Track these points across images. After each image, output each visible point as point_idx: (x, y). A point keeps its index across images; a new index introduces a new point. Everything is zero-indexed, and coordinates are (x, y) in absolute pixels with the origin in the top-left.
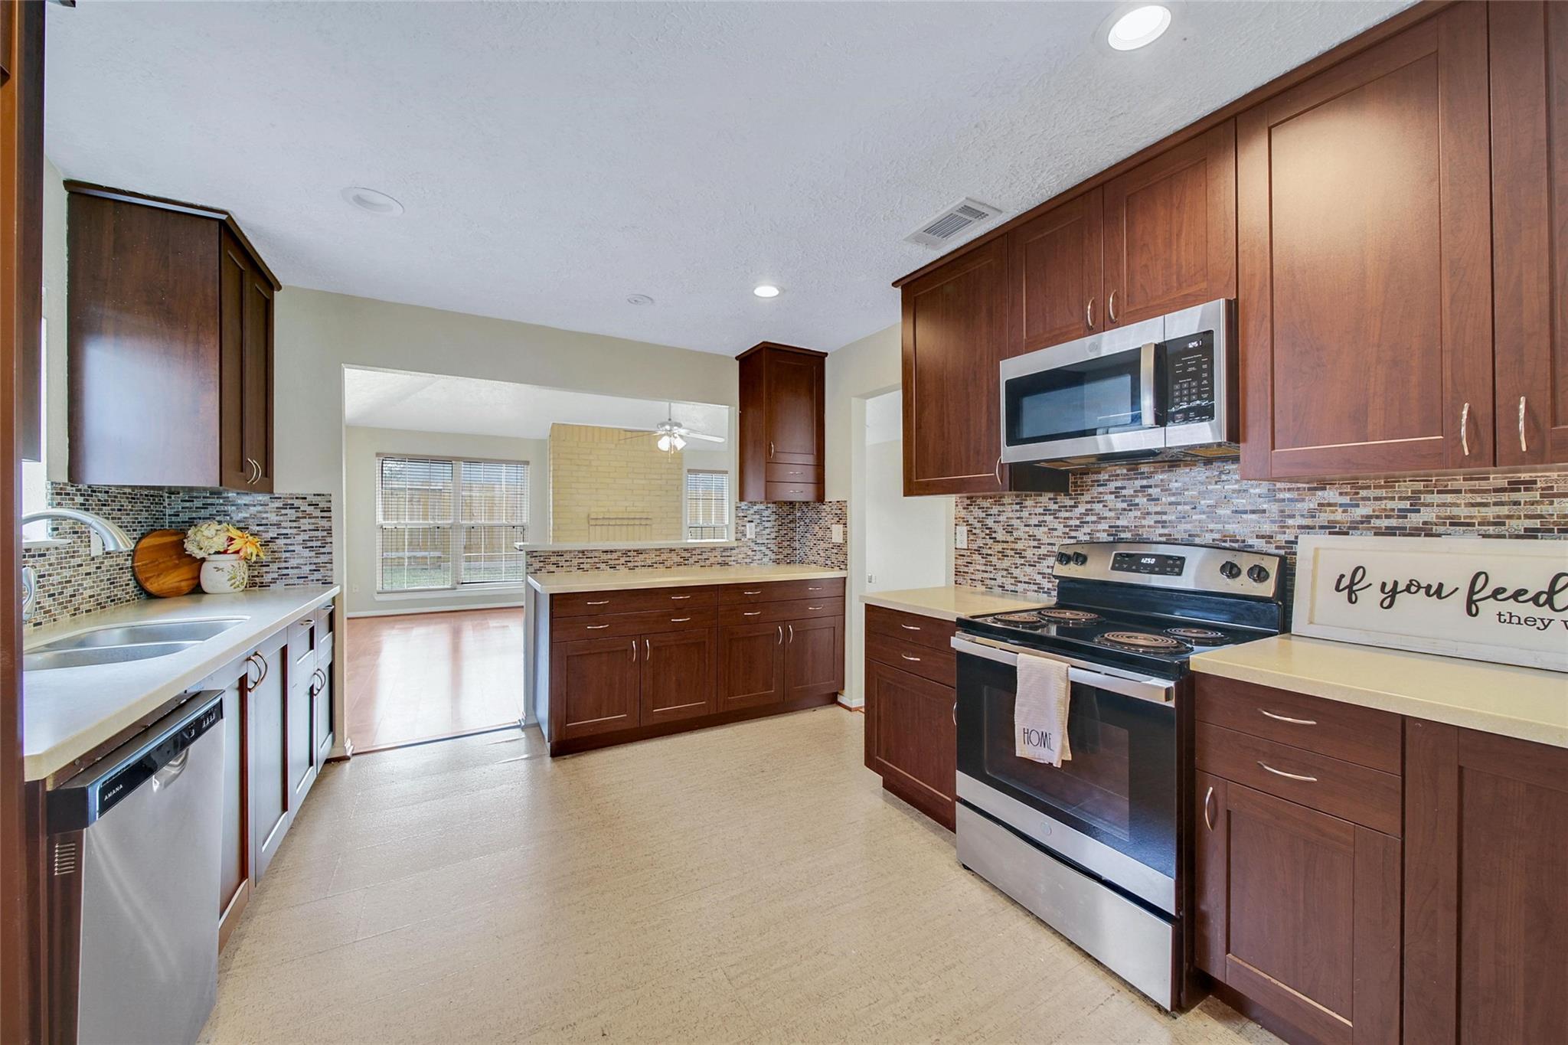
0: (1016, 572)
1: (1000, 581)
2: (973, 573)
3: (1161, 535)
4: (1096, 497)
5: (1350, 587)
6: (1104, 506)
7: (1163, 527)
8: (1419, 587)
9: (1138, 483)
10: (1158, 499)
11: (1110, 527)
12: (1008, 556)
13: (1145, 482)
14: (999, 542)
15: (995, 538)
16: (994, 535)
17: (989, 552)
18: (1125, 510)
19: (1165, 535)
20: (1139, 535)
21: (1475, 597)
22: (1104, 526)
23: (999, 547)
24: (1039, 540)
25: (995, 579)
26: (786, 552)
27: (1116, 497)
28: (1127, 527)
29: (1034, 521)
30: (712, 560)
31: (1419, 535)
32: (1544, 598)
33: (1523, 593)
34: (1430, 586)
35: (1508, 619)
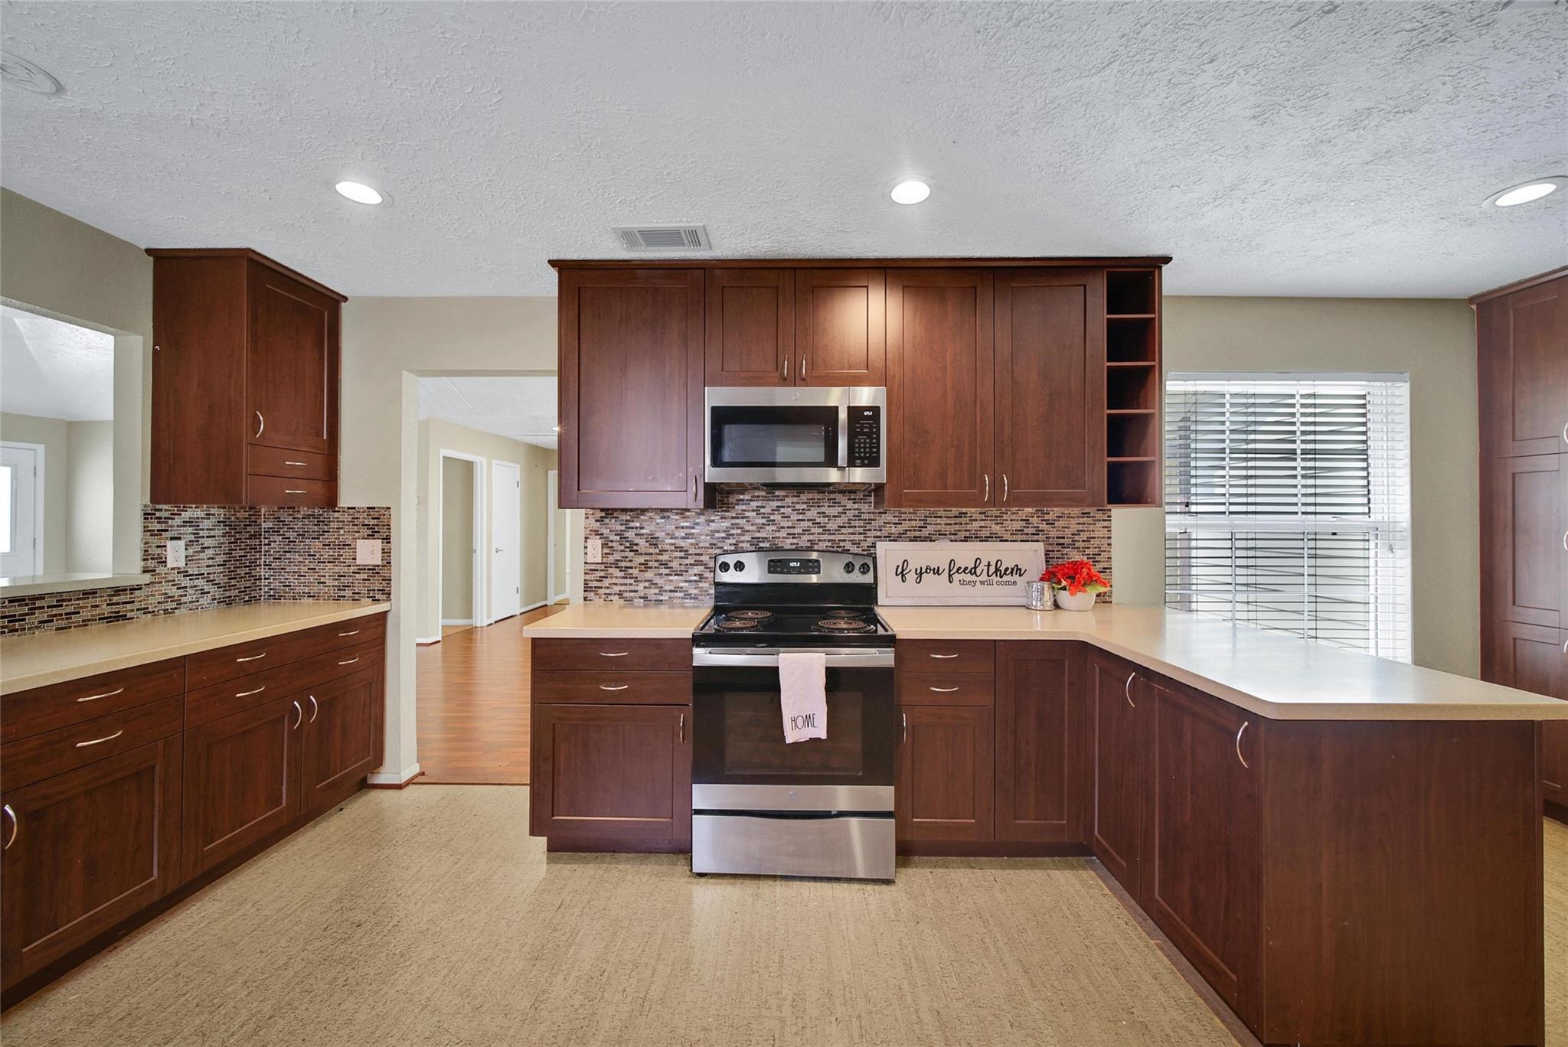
1: (641, 593)
2: (608, 588)
3: (791, 544)
4: (741, 514)
5: (902, 573)
6: (747, 521)
7: (793, 538)
8: (930, 570)
9: (775, 504)
10: (789, 517)
11: (752, 538)
12: (651, 568)
13: (779, 504)
14: (641, 554)
15: (637, 551)
16: (635, 548)
17: (629, 565)
18: (764, 524)
19: (795, 544)
20: (775, 544)
21: (952, 573)
22: (747, 538)
23: (641, 559)
24: (687, 551)
25: (636, 592)
26: (243, 584)
27: (757, 514)
28: (766, 538)
30: (85, 614)
31: (926, 541)
32: (973, 571)
33: (966, 568)
34: (934, 569)
35: (962, 583)
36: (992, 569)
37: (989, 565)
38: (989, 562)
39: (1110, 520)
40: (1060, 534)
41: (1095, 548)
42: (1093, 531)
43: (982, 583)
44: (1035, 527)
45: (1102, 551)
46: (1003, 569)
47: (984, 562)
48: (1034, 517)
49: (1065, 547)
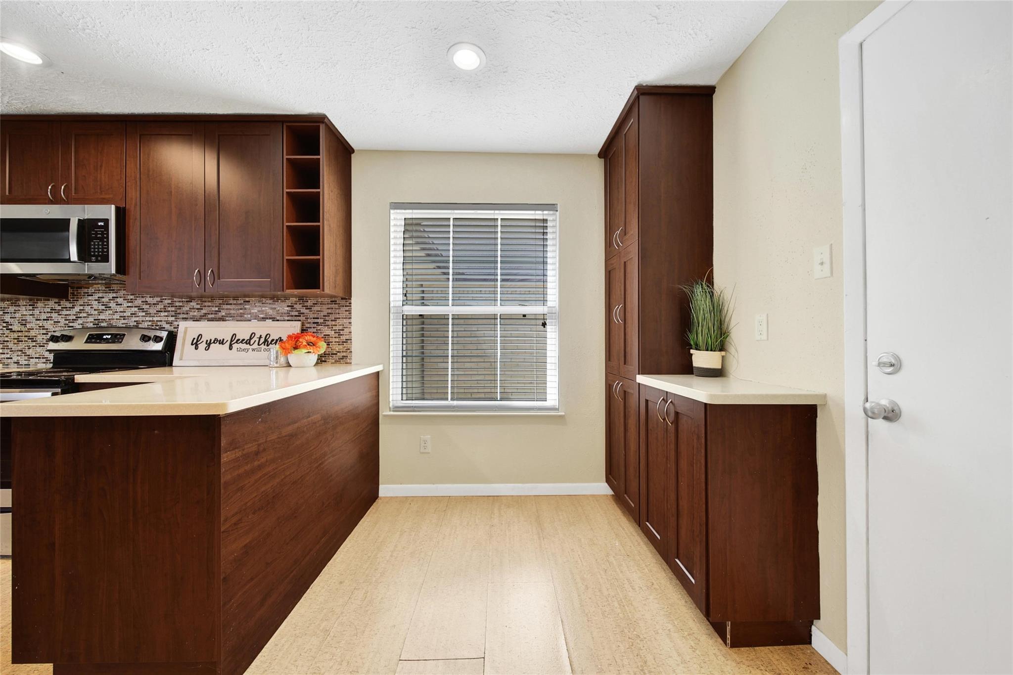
0: (30, 352)
1: (15, 359)
3: (122, 324)
4: (86, 303)
5: (196, 344)
6: (91, 308)
7: (124, 319)
8: (217, 341)
9: (111, 295)
10: (121, 305)
11: (95, 320)
12: (22, 341)
13: (114, 295)
14: (15, 331)
15: (12, 329)
16: (10, 327)
17: (6, 339)
18: (103, 310)
19: (125, 324)
20: (110, 324)
21: (232, 343)
22: (91, 319)
23: (16, 335)
24: (47, 329)
25: (12, 358)
27: (98, 303)
28: (104, 320)
29: (44, 316)
31: (220, 321)
32: (248, 342)
33: (244, 340)
34: (220, 340)
35: (239, 350)
36: (262, 340)
37: (261, 337)
38: (261, 336)
39: (351, 306)
40: (315, 316)
41: (340, 325)
42: (339, 313)
43: (253, 350)
44: (298, 311)
45: (345, 327)
46: (270, 340)
47: (258, 336)
48: (297, 304)
49: (319, 325)
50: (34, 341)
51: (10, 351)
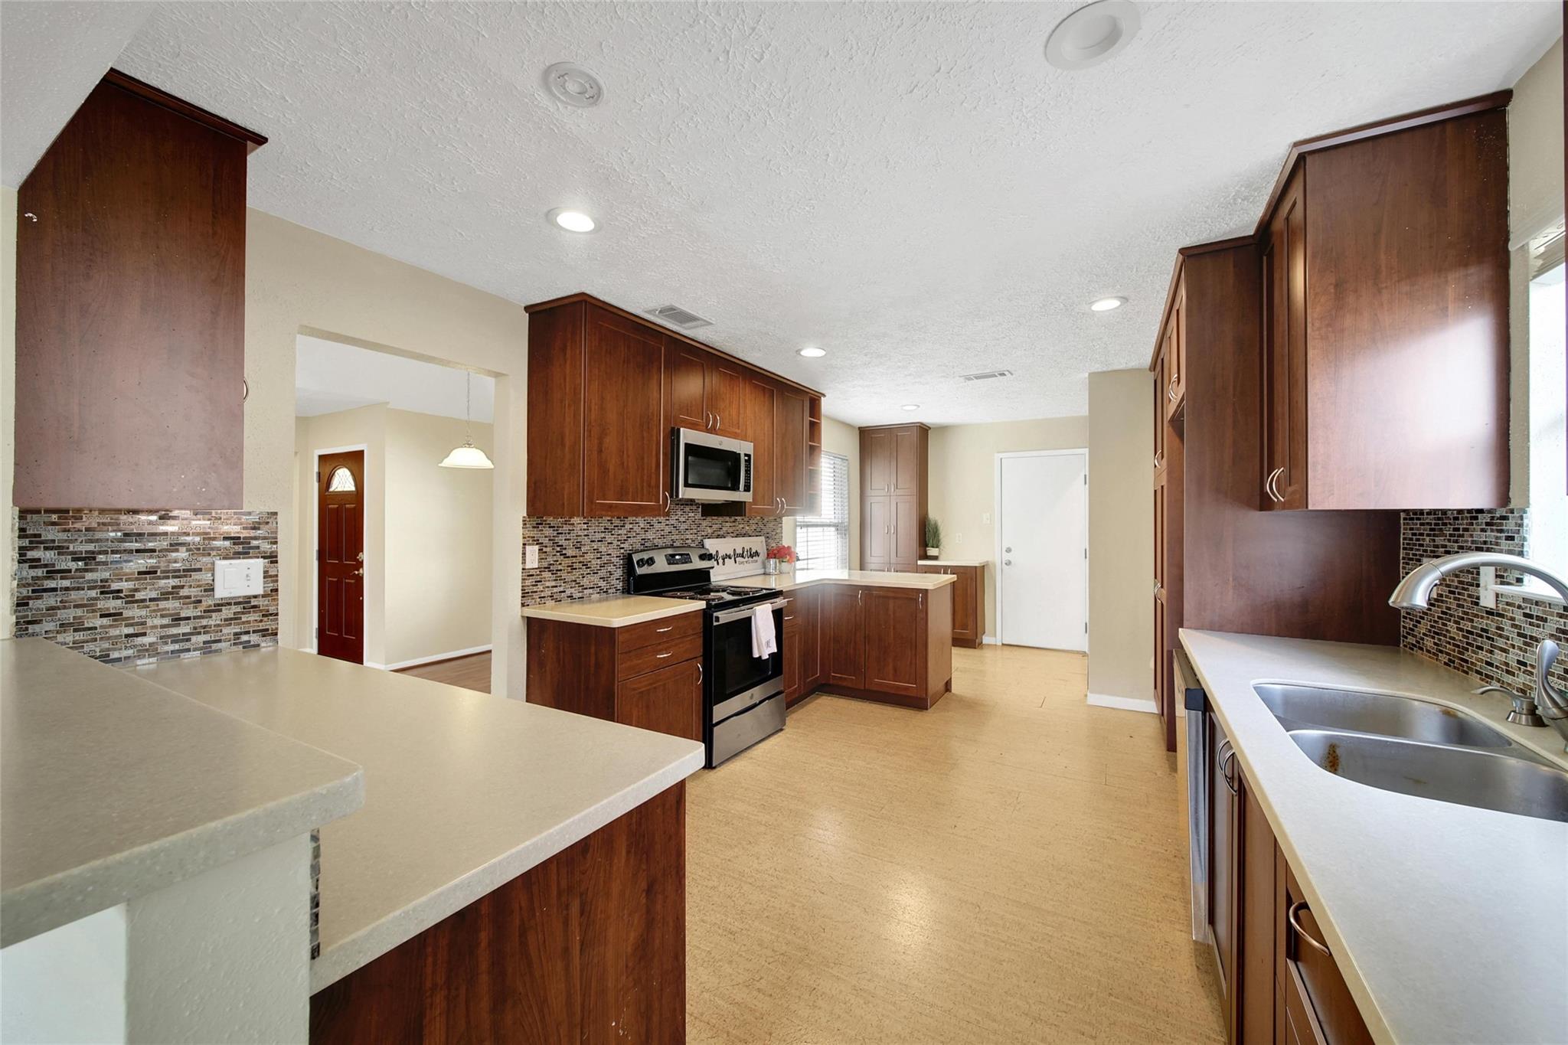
1: (568, 592)
2: (542, 591)
5: (717, 559)
12: (576, 569)
14: (568, 557)
15: (565, 554)
16: (564, 552)
17: (560, 567)
21: (735, 557)
23: (568, 561)
25: (564, 592)
29: (599, 536)
31: (723, 537)
32: (742, 555)
33: (740, 553)
34: (728, 555)
35: (739, 562)
36: (749, 553)
37: (747, 551)
38: (747, 549)
39: (783, 521)
43: (746, 562)
44: (762, 527)
45: (780, 539)
46: (752, 553)
48: (760, 522)
50: (589, 568)
51: (564, 583)
